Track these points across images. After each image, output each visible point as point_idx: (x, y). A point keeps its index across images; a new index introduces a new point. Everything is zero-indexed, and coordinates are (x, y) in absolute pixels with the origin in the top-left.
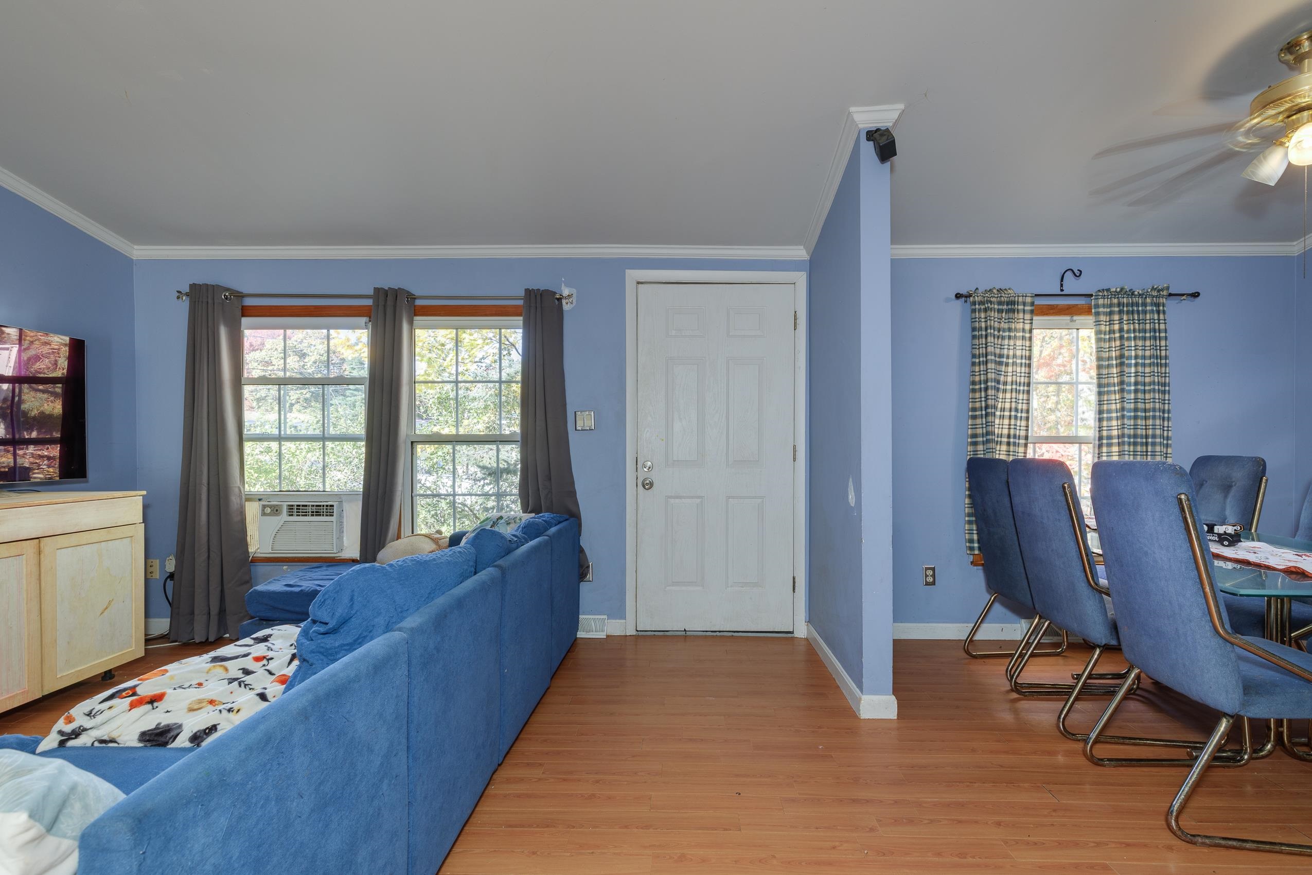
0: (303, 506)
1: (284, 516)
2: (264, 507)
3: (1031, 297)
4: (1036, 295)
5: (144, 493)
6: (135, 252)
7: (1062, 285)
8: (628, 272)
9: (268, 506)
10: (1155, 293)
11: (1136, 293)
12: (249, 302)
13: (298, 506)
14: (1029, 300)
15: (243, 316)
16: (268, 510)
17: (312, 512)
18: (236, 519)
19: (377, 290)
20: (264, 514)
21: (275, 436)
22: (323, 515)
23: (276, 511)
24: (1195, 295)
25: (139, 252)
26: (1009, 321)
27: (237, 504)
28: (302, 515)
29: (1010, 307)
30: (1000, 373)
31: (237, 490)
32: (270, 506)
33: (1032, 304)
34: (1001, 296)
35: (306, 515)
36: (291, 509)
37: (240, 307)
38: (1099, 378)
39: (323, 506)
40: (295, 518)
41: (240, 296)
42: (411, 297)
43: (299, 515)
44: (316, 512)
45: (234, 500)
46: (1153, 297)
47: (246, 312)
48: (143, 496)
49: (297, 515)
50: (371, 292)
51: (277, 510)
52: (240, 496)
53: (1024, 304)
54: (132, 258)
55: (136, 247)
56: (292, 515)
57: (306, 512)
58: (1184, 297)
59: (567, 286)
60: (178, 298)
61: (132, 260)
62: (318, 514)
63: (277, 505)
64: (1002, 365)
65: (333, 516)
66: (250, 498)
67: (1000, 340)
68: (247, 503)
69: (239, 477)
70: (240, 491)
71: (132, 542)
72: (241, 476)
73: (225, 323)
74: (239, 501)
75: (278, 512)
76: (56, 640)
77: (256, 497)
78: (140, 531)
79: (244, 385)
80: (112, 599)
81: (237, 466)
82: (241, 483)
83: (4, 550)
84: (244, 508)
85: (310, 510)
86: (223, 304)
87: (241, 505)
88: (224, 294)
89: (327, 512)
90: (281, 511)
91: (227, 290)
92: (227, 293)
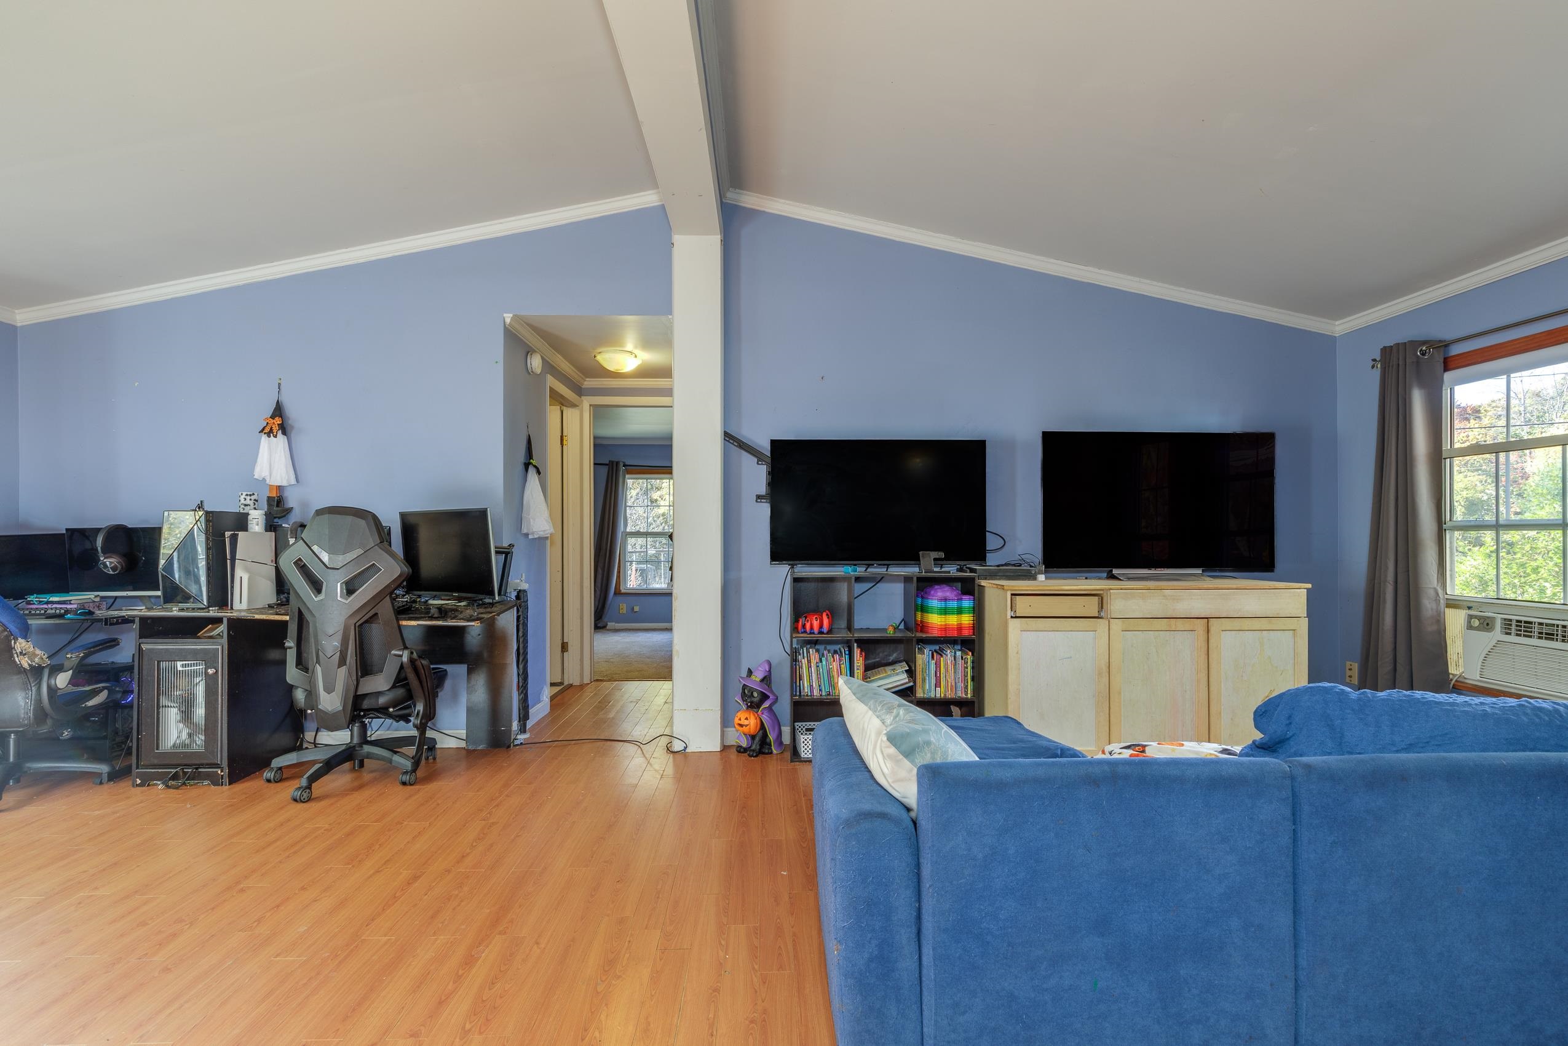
0: (1526, 622)
1: (1497, 634)
2: (1471, 617)
5: (1309, 586)
6: (1337, 329)
9: (1476, 617)
12: (1456, 350)
13: (1518, 621)
15: (1447, 368)
16: (1476, 623)
17: (1540, 633)
18: (1431, 628)
20: (1470, 627)
21: (1489, 523)
22: (1557, 640)
23: (1486, 624)
25: (1340, 327)
27: (1432, 609)
28: (1525, 636)
32: (1479, 618)
35: (1531, 637)
36: (1507, 625)
37: (1442, 360)
39: (1558, 626)
40: (1513, 638)
41: (1446, 345)
43: (1520, 635)
44: (1546, 634)
45: (1428, 605)
47: (1449, 364)
48: (1308, 589)
49: (1517, 635)
51: (1488, 624)
52: (1437, 601)
54: (1335, 335)
55: (1337, 323)
56: (1509, 634)
57: (1531, 632)
60: (1373, 367)
61: (1335, 337)
62: (1550, 636)
63: (1488, 618)
66: (1454, 604)
68: (1447, 611)
69: (1436, 576)
70: (1438, 595)
71: (1294, 636)
72: (1439, 575)
73: (1422, 385)
74: (1434, 606)
75: (1489, 627)
76: (1220, 713)
77: (1461, 603)
78: (1303, 625)
79: (1449, 459)
80: (1274, 690)
81: (1434, 563)
82: (1440, 584)
83: (1180, 624)
84: (1443, 616)
85: (1536, 630)
86: (1418, 362)
87: (1438, 612)
88: (1419, 351)
89: (1564, 636)
90: (1493, 625)
91: (1424, 343)
92: (1424, 347)
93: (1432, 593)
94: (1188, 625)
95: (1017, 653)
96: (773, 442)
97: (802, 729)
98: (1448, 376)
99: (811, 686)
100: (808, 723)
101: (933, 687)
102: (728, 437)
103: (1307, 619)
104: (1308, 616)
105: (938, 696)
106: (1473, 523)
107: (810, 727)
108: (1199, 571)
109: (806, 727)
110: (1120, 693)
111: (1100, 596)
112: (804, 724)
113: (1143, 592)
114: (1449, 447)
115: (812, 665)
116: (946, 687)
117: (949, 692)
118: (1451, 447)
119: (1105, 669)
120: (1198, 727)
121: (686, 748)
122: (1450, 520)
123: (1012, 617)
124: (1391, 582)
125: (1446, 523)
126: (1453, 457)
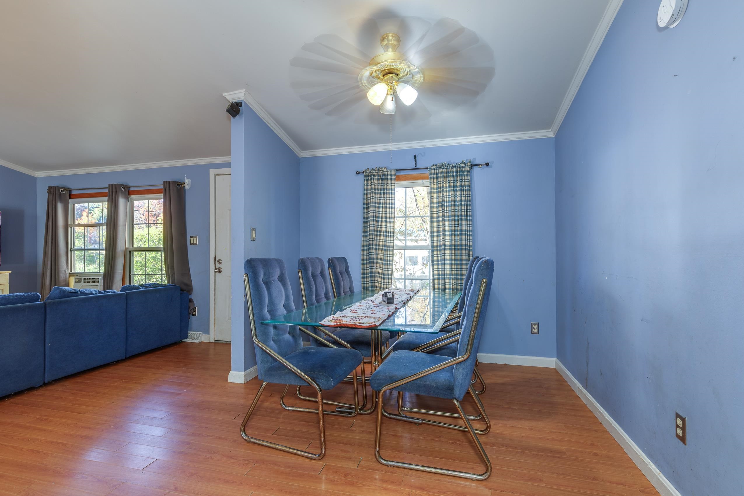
0: (89, 279)
1: (82, 283)
2: (76, 278)
3: (395, 171)
4: (397, 170)
5: (11, 272)
6: (36, 174)
7: (416, 164)
8: (211, 170)
10: (462, 165)
11: (451, 166)
12: (74, 192)
13: (87, 278)
14: (394, 173)
15: (70, 198)
16: (77, 280)
19: (109, 185)
20: (76, 282)
21: (82, 249)
24: (487, 164)
25: (38, 174)
26: (383, 184)
27: (63, 277)
28: (89, 282)
29: (384, 177)
30: (379, 212)
31: (63, 272)
33: (395, 175)
34: (379, 172)
36: (85, 280)
37: (69, 195)
38: (431, 213)
40: (86, 284)
41: (70, 191)
42: (128, 187)
44: (93, 281)
45: (62, 276)
46: (462, 167)
47: (71, 196)
49: (87, 282)
50: (107, 186)
51: (80, 280)
52: (65, 274)
53: (391, 175)
55: (36, 172)
56: (85, 282)
58: (481, 166)
59: (187, 178)
60: (46, 192)
61: (36, 177)
63: (80, 278)
64: (380, 208)
65: (98, 283)
66: (71, 275)
67: (379, 195)
68: (69, 277)
69: (65, 266)
70: (66, 272)
71: (3, 291)
72: (67, 266)
73: (61, 201)
74: (64, 276)
77: (74, 274)
78: (7, 287)
81: (65, 262)
82: (67, 269)
84: (67, 279)
85: (91, 280)
86: (60, 194)
87: (66, 278)
88: (61, 190)
89: (97, 281)
90: (81, 281)
91: (63, 188)
92: (62, 189)
98: (70, 200)
104: (9, 283)
106: (79, 249)
114: (73, 224)
122: (73, 248)
125: (71, 248)
126: (71, 227)
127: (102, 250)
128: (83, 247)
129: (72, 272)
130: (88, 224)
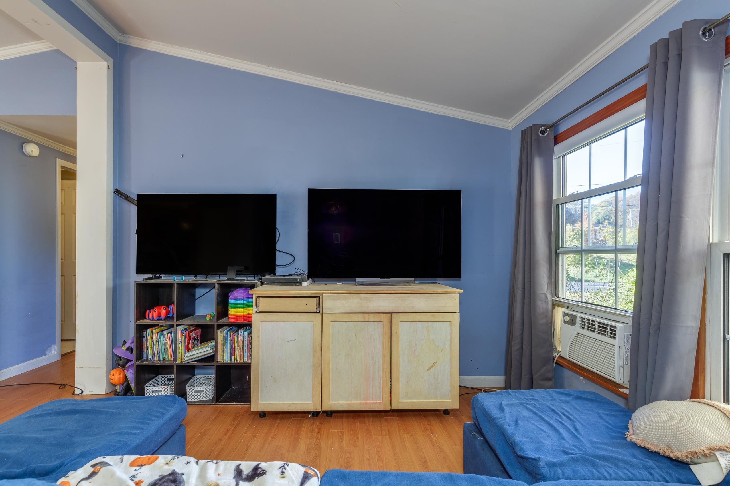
0: (592, 321)
1: (577, 328)
2: (566, 314)
5: (461, 291)
12: (563, 127)
13: (588, 320)
16: (567, 319)
17: (599, 329)
18: (541, 321)
20: (565, 322)
21: (580, 249)
22: (607, 336)
23: (572, 320)
27: (543, 308)
28: (591, 331)
32: (569, 315)
35: (594, 332)
36: (582, 321)
37: (553, 137)
39: (608, 325)
40: (585, 332)
41: (554, 126)
43: (588, 330)
45: (541, 306)
47: (557, 139)
52: (546, 302)
54: (509, 129)
55: (510, 121)
56: (583, 328)
57: (594, 328)
63: (574, 316)
65: (616, 339)
66: (560, 304)
68: (555, 309)
69: (546, 285)
70: (549, 298)
71: (451, 325)
72: (549, 285)
73: (541, 153)
74: (545, 305)
75: (573, 323)
76: (399, 378)
77: (562, 303)
78: (456, 319)
79: (561, 206)
80: (436, 362)
81: (545, 275)
82: (549, 291)
83: (372, 317)
84: (550, 313)
85: (596, 327)
86: (539, 139)
87: (547, 310)
88: (540, 131)
89: (611, 333)
90: (575, 321)
91: (542, 125)
92: (543, 128)
93: (543, 296)
94: (376, 318)
95: (258, 337)
96: (139, 195)
97: (164, 379)
98: (557, 148)
99: (153, 354)
100: (169, 375)
101: (229, 355)
102: (117, 192)
103: (459, 313)
105: (233, 361)
106: (572, 249)
107: (170, 378)
108: (413, 279)
109: (167, 378)
110: (329, 364)
111: (318, 298)
112: (166, 376)
113: (345, 296)
114: (561, 197)
115: (154, 340)
116: (238, 355)
117: (240, 359)
118: (562, 196)
119: (319, 349)
120: (383, 388)
121: (82, 392)
122: (562, 247)
123: (256, 312)
124: (520, 289)
125: (557, 249)
126: (558, 205)
127: (627, 251)
128: (579, 246)
129: (558, 297)
130: (590, 191)
